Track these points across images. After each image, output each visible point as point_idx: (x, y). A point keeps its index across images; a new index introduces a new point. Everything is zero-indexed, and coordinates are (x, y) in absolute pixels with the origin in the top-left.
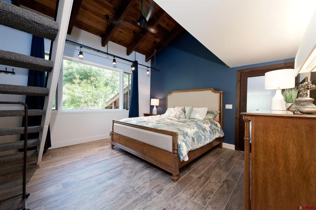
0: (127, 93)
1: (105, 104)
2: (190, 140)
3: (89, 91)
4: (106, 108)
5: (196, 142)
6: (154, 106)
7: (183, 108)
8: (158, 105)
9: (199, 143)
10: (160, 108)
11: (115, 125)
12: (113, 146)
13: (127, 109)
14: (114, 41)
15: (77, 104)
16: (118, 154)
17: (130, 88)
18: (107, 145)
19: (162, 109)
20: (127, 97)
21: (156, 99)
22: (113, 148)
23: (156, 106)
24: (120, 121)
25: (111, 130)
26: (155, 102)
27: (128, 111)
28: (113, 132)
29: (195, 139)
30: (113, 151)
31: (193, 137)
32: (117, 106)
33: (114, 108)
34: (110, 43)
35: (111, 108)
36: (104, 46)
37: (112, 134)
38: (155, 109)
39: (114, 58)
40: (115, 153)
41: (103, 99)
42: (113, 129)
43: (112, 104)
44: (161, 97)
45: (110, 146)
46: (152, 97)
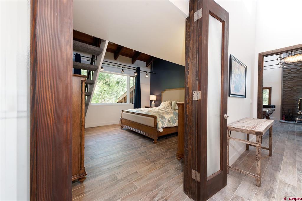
0: (133, 91)
1: (117, 99)
2: (167, 121)
3: (105, 90)
4: (118, 103)
5: (171, 123)
6: (152, 101)
7: (171, 102)
8: (156, 100)
9: (174, 124)
10: (157, 103)
11: (123, 114)
12: (122, 127)
13: (133, 103)
14: (123, 55)
15: (97, 100)
16: (125, 132)
17: (135, 88)
18: (118, 127)
19: (158, 103)
20: (133, 94)
21: (154, 95)
22: (122, 129)
23: (154, 101)
24: (127, 111)
25: (121, 117)
26: (154, 98)
27: (133, 104)
28: (122, 118)
29: (171, 121)
30: (122, 130)
31: (169, 119)
32: (126, 101)
33: (124, 103)
34: (120, 57)
35: (122, 102)
36: (116, 59)
37: (122, 119)
38: (153, 103)
39: (122, 69)
40: (123, 131)
41: (115, 95)
42: (122, 116)
43: (122, 99)
44: (158, 94)
45: (120, 127)
46: (152, 94)
